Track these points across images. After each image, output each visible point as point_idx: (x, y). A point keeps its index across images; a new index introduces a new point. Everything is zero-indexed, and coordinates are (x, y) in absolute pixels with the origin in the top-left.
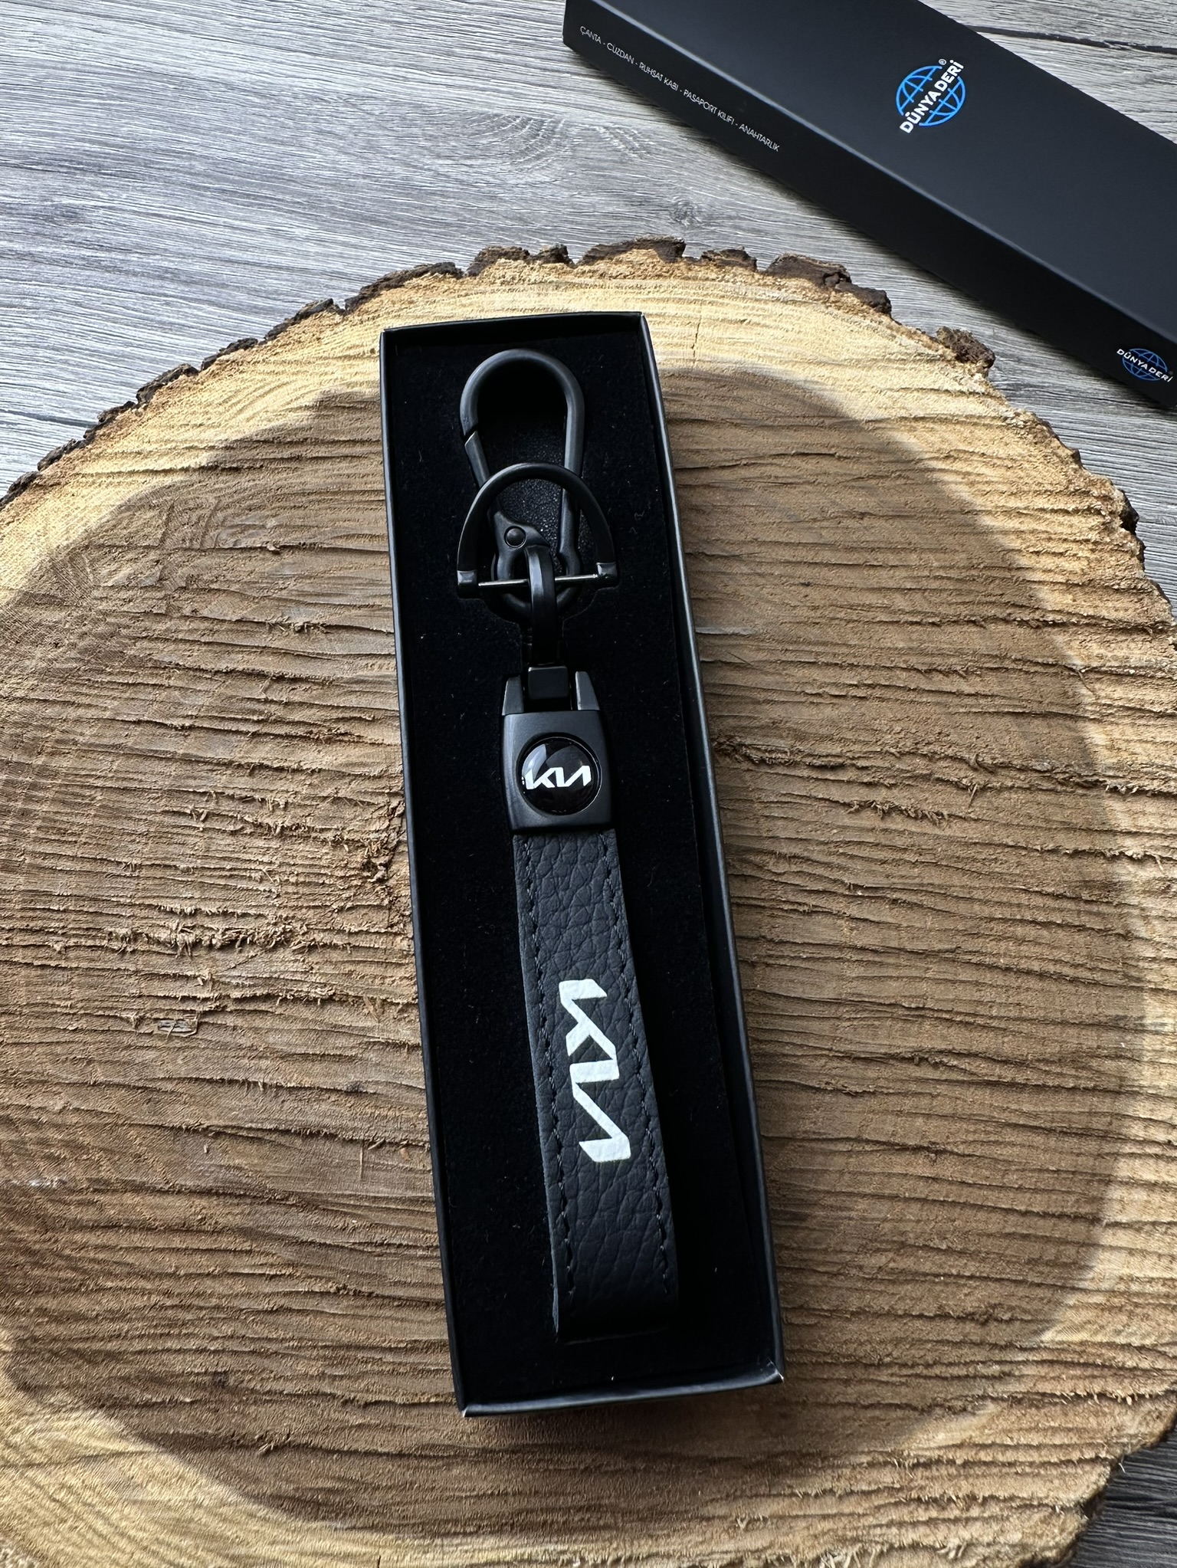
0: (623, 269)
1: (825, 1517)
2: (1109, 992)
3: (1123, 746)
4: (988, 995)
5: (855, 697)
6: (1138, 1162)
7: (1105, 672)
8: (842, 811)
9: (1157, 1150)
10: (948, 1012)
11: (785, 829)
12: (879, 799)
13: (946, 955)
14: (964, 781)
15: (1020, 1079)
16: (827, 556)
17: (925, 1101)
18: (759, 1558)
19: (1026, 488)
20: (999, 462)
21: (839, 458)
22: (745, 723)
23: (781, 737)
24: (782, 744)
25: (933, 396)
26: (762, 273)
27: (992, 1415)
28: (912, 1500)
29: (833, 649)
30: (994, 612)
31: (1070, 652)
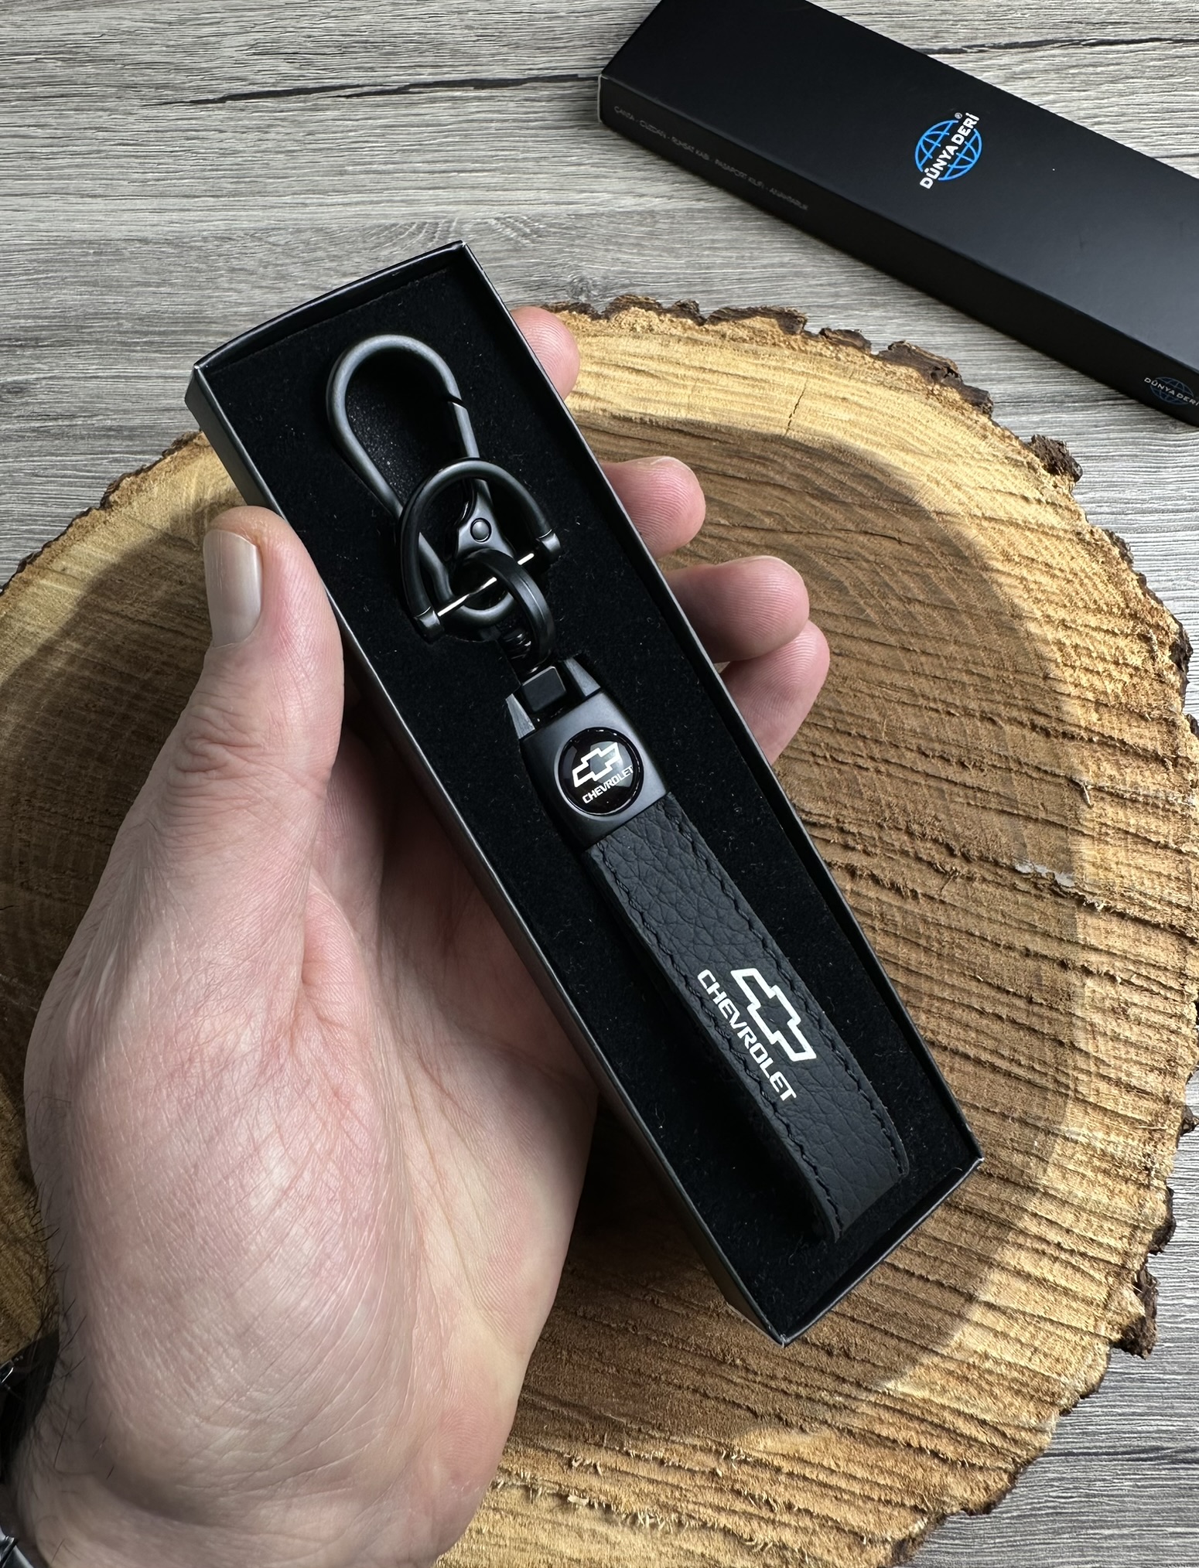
0: (744, 333)
1: (651, 1481)
2: (1036, 1091)
3: (1114, 866)
5: (860, 767)
6: (1023, 1254)
7: (1111, 794)
9: (1044, 1246)
12: (859, 865)
14: (948, 868)
16: (866, 631)
18: (584, 1498)
20: (1060, 574)
21: (901, 542)
25: (1011, 500)
26: (871, 356)
27: (824, 1439)
28: (733, 1490)
29: (849, 720)
30: (1015, 713)
31: (1081, 768)
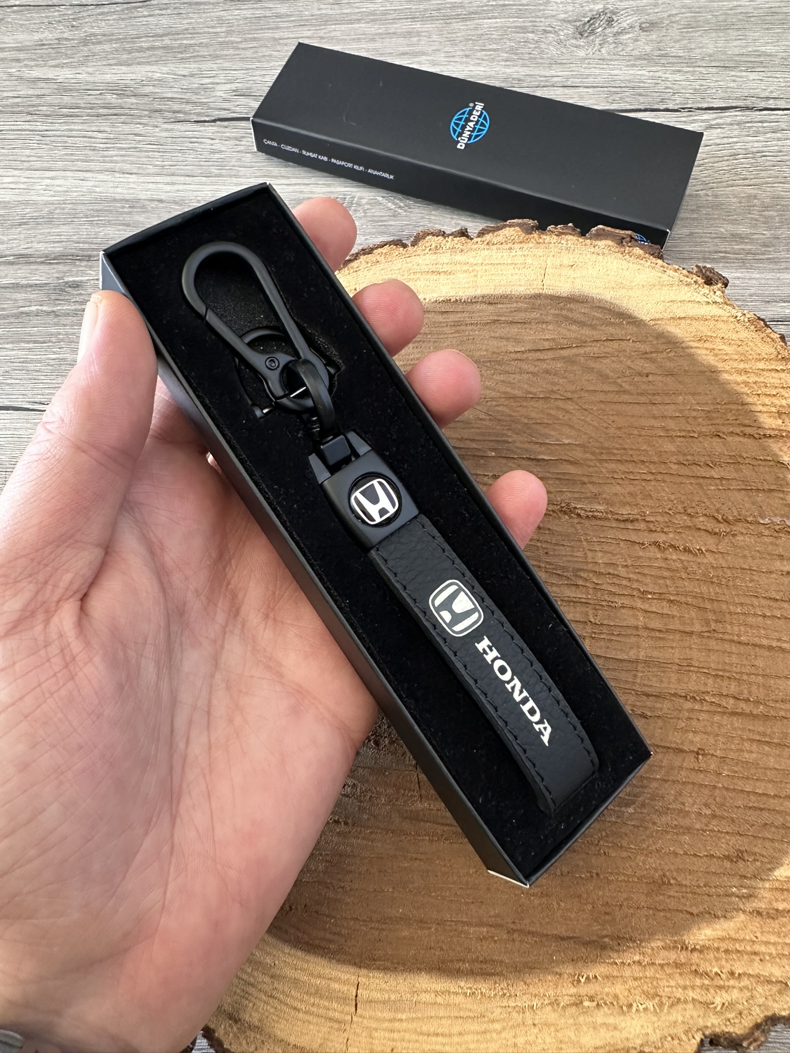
0: (500, 239)
1: (635, 978)
4: (734, 659)
5: (645, 480)
8: (637, 547)
10: (708, 669)
11: (602, 557)
12: (661, 541)
13: (706, 634)
14: (717, 530)
15: (755, 712)
16: (625, 398)
17: (694, 723)
18: (593, 1001)
19: (751, 357)
20: (733, 342)
21: (633, 341)
22: (577, 495)
23: (599, 503)
24: (601, 508)
25: (690, 305)
27: (743, 922)
28: (691, 972)
29: (631, 452)
30: (731, 430)
31: (781, 453)
